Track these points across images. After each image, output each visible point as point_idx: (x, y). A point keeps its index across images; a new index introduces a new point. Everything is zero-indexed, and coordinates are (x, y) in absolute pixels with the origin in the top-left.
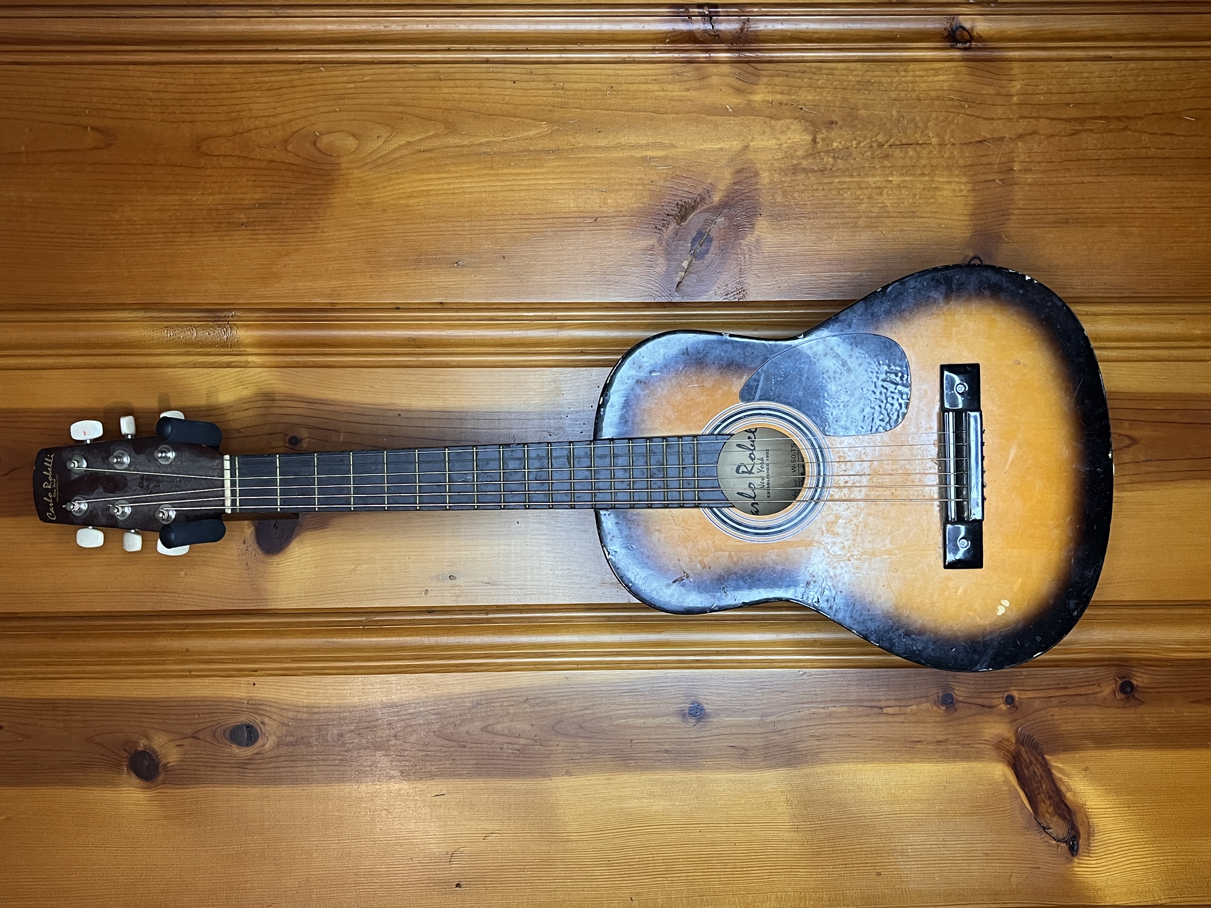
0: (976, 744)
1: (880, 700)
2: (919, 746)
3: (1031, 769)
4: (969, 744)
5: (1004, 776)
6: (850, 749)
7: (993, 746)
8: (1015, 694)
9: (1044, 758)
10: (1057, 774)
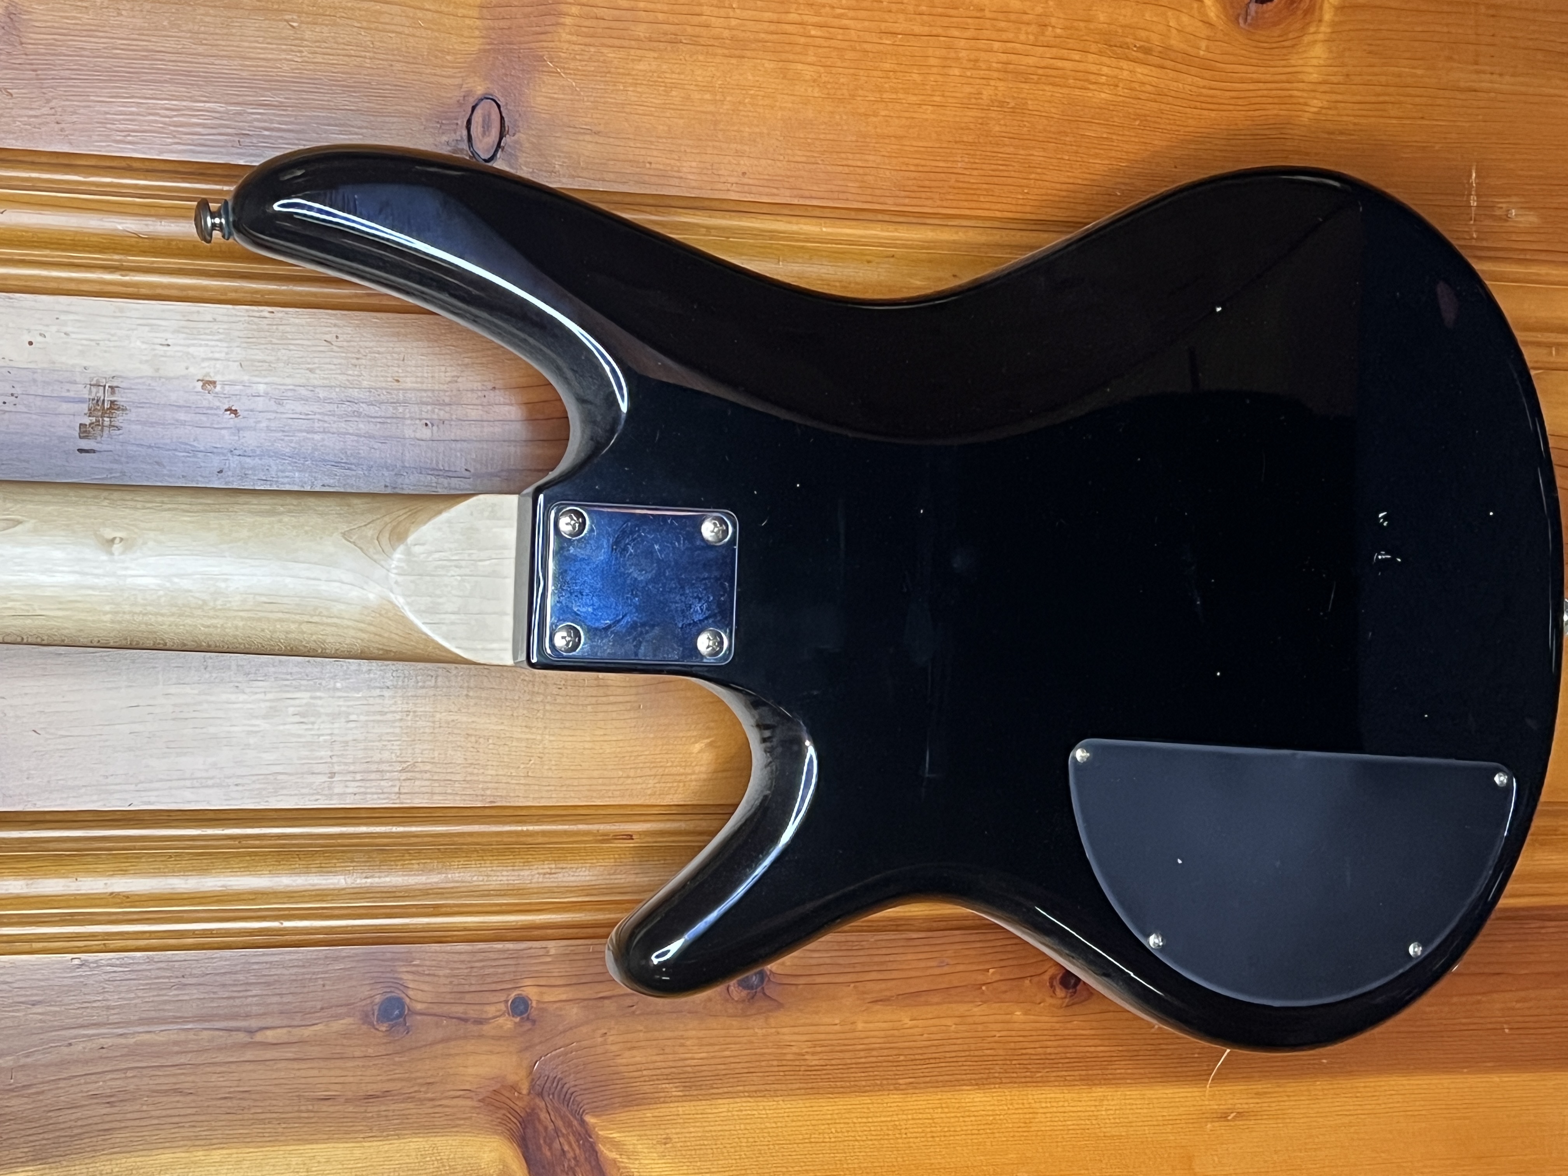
0: (446, 1098)
1: (247, 1016)
2: (325, 1107)
3: (556, 1145)
4: (432, 1100)
5: (502, 1161)
6: (176, 1120)
7: (480, 1101)
8: (531, 993)
9: (583, 1122)
10: (608, 1153)
